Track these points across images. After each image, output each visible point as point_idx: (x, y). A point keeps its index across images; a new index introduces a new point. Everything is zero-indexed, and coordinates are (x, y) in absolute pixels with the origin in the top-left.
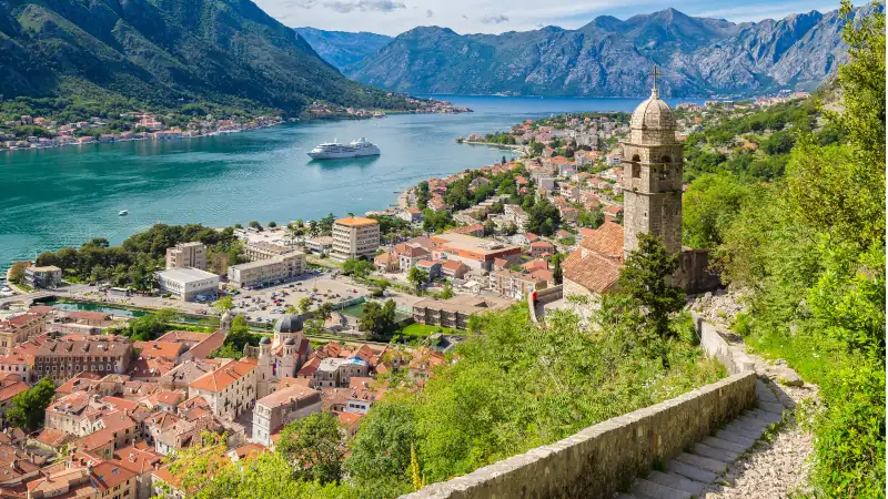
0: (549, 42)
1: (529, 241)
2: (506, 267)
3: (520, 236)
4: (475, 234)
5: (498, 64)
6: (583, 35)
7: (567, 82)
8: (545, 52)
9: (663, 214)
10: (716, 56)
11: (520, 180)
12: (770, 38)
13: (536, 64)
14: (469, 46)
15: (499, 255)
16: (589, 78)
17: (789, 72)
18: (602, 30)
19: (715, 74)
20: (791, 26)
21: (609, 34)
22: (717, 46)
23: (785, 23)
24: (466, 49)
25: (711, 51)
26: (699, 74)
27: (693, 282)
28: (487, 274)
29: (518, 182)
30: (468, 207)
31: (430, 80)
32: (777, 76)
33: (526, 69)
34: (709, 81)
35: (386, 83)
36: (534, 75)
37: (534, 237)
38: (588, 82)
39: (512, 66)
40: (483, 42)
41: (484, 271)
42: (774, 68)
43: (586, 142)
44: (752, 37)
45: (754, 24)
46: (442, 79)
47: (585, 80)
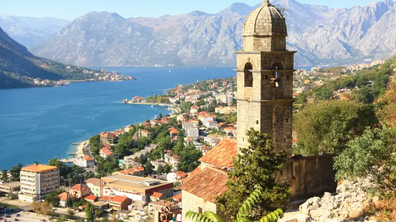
0: (195, 23)
1: (179, 177)
2: (161, 198)
3: (173, 174)
4: (136, 174)
5: (156, 42)
6: (221, 18)
7: (209, 55)
8: (192, 31)
9: (274, 121)
10: (320, 33)
11: (173, 131)
12: (358, 20)
13: (186, 41)
14: (133, 28)
15: (157, 190)
16: (226, 52)
17: (371, 46)
18: (236, 14)
19: (318, 48)
20: (372, 11)
21: (241, 17)
22: (321, 26)
23: (368, 8)
24: (130, 29)
25: (316, 30)
26: (307, 47)
27: (302, 187)
28: (146, 205)
29: (171, 133)
30: (132, 153)
31: (101, 56)
32: (362, 49)
33: (178, 45)
34: (314, 52)
35: (67, 58)
36: (184, 49)
37: (184, 174)
38: (225, 55)
39: (166, 43)
40: (143, 24)
41: (144, 203)
42: (360, 42)
43: (224, 101)
44: (345, 19)
45: (346, 9)
46: (112, 54)
47: (223, 53)
